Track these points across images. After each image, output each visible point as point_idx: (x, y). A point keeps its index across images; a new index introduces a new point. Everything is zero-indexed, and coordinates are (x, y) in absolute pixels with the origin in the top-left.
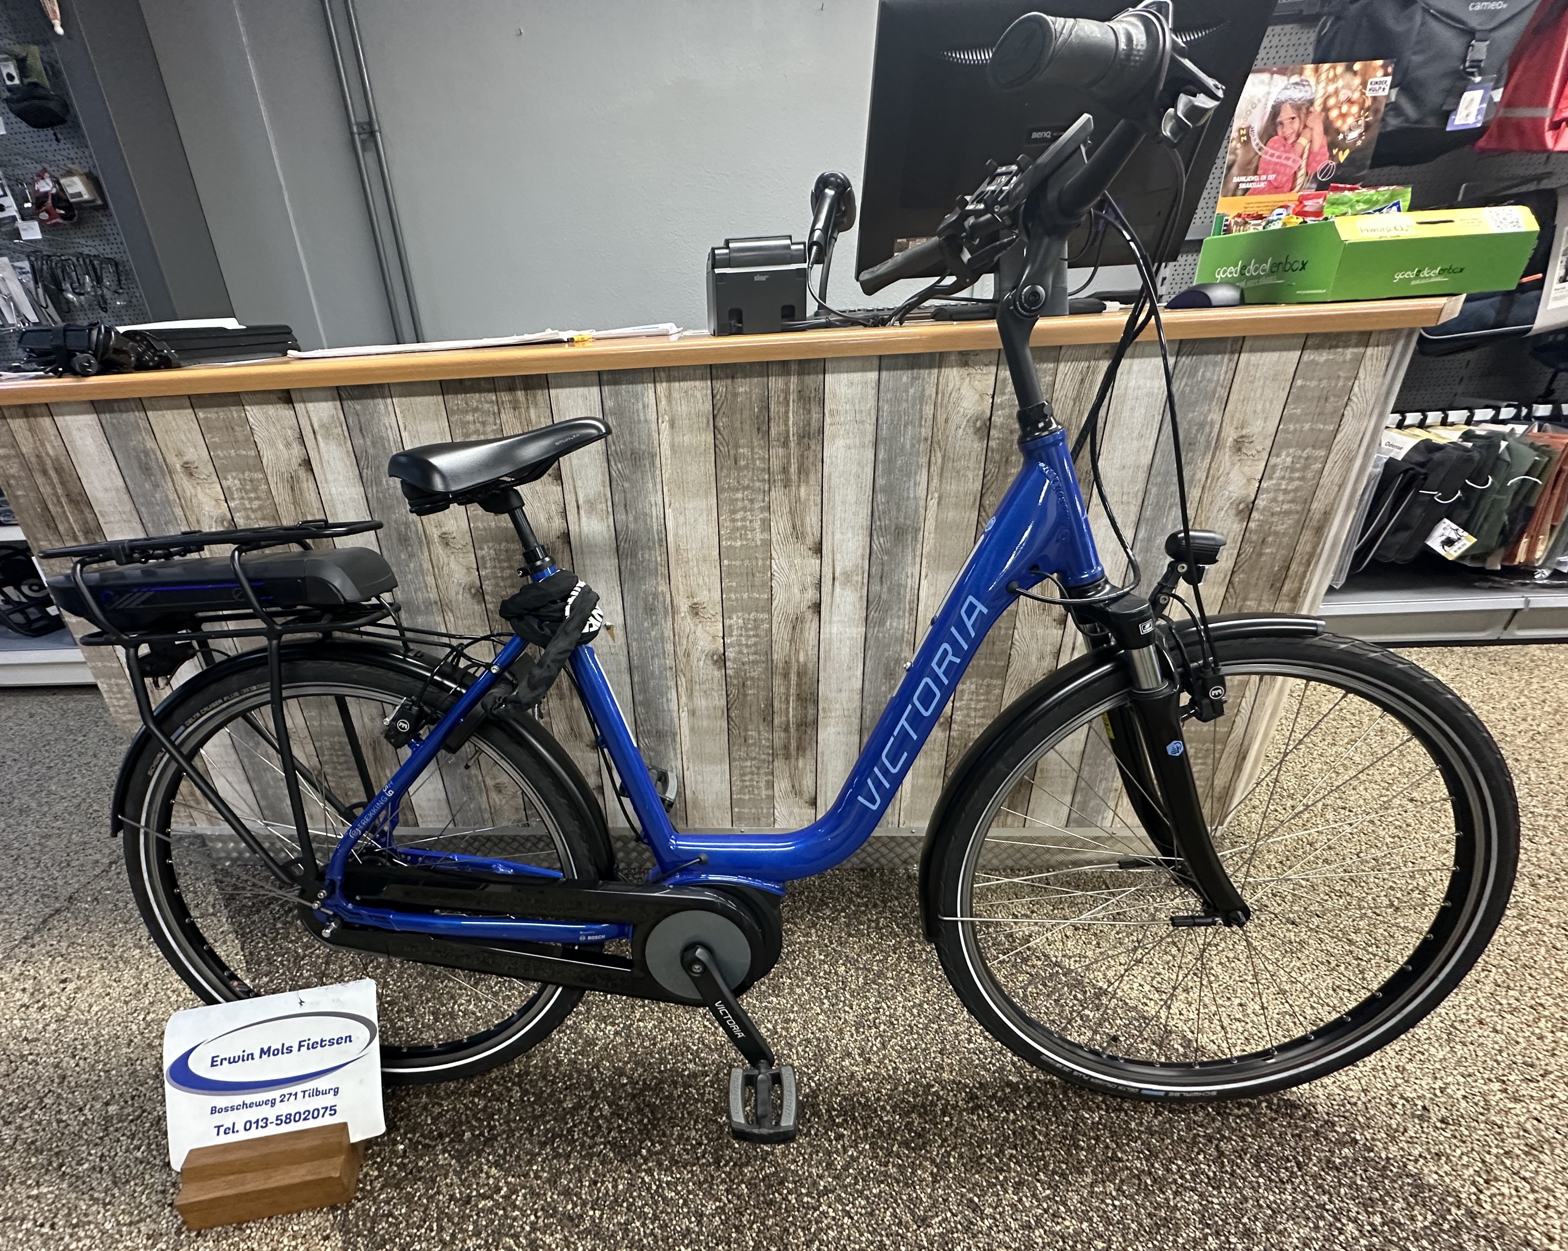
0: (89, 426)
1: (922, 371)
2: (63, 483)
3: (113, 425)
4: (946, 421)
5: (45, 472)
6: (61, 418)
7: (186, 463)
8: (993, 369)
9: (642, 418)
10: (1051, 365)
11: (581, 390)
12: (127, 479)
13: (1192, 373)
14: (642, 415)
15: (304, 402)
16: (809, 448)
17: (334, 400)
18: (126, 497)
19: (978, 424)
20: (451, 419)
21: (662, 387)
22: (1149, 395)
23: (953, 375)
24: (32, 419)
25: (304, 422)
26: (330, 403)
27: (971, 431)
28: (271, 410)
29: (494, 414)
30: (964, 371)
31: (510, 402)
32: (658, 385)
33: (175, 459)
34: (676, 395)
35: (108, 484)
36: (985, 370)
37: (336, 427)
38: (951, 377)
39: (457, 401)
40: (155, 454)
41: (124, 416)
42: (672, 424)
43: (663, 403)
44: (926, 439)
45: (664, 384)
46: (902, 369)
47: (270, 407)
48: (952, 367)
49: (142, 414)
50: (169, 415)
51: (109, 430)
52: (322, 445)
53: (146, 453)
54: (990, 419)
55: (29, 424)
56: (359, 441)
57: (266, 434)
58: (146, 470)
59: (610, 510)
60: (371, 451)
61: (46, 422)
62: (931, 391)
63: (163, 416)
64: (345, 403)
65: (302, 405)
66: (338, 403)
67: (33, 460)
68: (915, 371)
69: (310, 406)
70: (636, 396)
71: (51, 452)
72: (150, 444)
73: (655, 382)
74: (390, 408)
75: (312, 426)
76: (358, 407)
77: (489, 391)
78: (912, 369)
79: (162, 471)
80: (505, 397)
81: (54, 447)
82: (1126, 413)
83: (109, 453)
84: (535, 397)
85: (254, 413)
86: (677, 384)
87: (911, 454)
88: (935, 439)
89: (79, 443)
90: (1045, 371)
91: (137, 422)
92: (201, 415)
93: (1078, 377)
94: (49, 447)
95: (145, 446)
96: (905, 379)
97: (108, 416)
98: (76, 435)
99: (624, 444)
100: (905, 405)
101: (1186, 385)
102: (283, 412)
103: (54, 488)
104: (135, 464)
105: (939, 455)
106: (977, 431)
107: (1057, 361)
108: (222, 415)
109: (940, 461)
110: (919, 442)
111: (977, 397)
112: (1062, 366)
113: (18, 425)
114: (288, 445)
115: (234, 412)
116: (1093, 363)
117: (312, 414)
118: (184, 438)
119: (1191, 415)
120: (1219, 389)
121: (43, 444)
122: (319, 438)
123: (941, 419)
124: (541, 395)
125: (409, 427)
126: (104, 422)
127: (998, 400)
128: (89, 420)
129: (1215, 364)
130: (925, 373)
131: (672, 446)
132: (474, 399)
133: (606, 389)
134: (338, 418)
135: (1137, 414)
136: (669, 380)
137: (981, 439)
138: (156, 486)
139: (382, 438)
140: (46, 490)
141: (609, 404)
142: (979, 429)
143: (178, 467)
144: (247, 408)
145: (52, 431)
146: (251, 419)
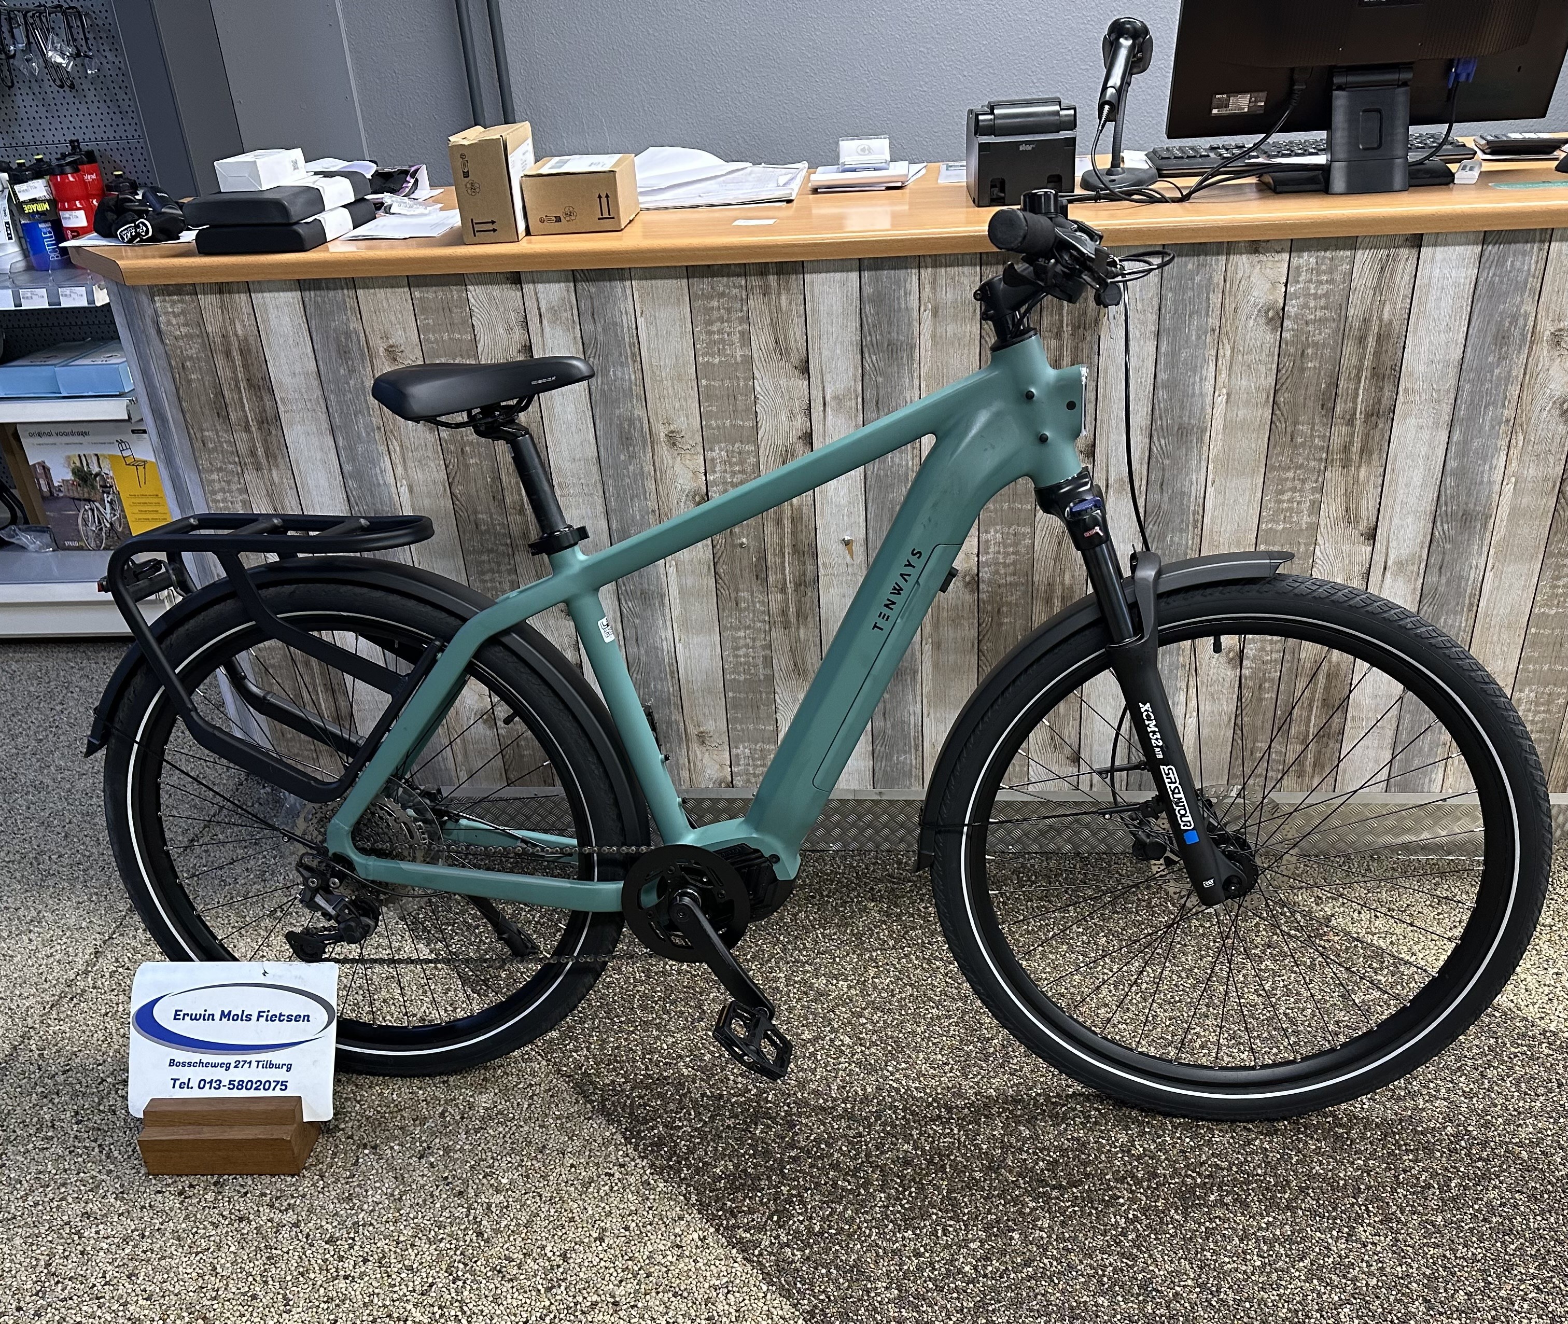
0: (289, 305)
1: (1208, 258)
2: (245, 366)
3: (316, 302)
4: (1236, 310)
5: (228, 354)
6: (260, 295)
7: (391, 346)
8: (1286, 256)
9: (903, 306)
10: (1348, 253)
11: (838, 275)
12: (320, 363)
13: (1501, 262)
14: (902, 302)
15: (534, 282)
16: (1084, 339)
17: (567, 281)
18: (316, 383)
19: (1271, 314)
20: (694, 304)
21: (927, 273)
22: (1456, 285)
23: (1242, 262)
24: (226, 297)
25: (531, 305)
26: (563, 285)
27: (1262, 321)
28: (496, 291)
29: (742, 300)
30: (1255, 258)
31: (760, 287)
32: (922, 271)
33: (379, 341)
34: (941, 281)
35: (298, 368)
36: (1277, 257)
37: (565, 310)
38: (1240, 265)
39: (705, 285)
40: (358, 337)
41: (331, 294)
42: (935, 313)
43: (927, 289)
44: (1213, 330)
45: (930, 270)
46: (1187, 255)
47: (496, 287)
48: (1241, 254)
49: (352, 293)
50: (381, 293)
51: (311, 309)
52: (547, 330)
53: (348, 335)
54: (1283, 309)
55: (222, 301)
56: (589, 327)
57: (486, 316)
58: (344, 353)
59: (860, 407)
60: (601, 338)
61: (241, 299)
62: (1218, 278)
63: (375, 294)
64: (579, 285)
65: (531, 286)
66: (572, 285)
67: (218, 340)
68: (1202, 258)
69: (540, 287)
70: (898, 283)
71: (240, 332)
72: (354, 325)
73: (919, 268)
74: (629, 292)
75: (539, 309)
76: (593, 290)
77: (739, 275)
78: (1199, 255)
79: (362, 355)
80: (755, 281)
81: (244, 326)
82: (1431, 304)
83: (306, 334)
84: (788, 282)
85: (476, 293)
86: (943, 270)
87: (1196, 346)
88: (1223, 330)
89: (273, 322)
90: (1342, 259)
91: (344, 300)
92: (417, 294)
93: (1377, 267)
94: (238, 326)
95: (348, 326)
96: (1190, 266)
97: (312, 293)
98: (273, 314)
99: (881, 334)
100: (1190, 293)
101: (1494, 275)
102: (510, 293)
103: (234, 371)
104: (333, 347)
105: (1227, 347)
106: (1270, 321)
107: (1354, 248)
108: (440, 295)
109: (1228, 353)
110: (1206, 333)
111: (1269, 285)
112: (1359, 253)
113: (209, 302)
114: (509, 329)
115: (455, 292)
116: (1392, 251)
117: (540, 296)
118: (393, 319)
119: (1502, 307)
120: (1530, 279)
121: (232, 322)
122: (545, 322)
123: (1229, 308)
124: (794, 281)
125: (646, 312)
126: (307, 299)
127: (1291, 289)
128: (292, 297)
129: (1524, 254)
130: (1212, 260)
131: (934, 336)
132: (721, 284)
133: (866, 274)
134: (570, 302)
135: (1443, 304)
136: (935, 266)
137: (1274, 330)
138: (352, 371)
139: (615, 324)
140: (224, 373)
141: (868, 290)
142: (1272, 319)
143: (381, 349)
144: (470, 287)
145: (246, 309)
146: (472, 300)
